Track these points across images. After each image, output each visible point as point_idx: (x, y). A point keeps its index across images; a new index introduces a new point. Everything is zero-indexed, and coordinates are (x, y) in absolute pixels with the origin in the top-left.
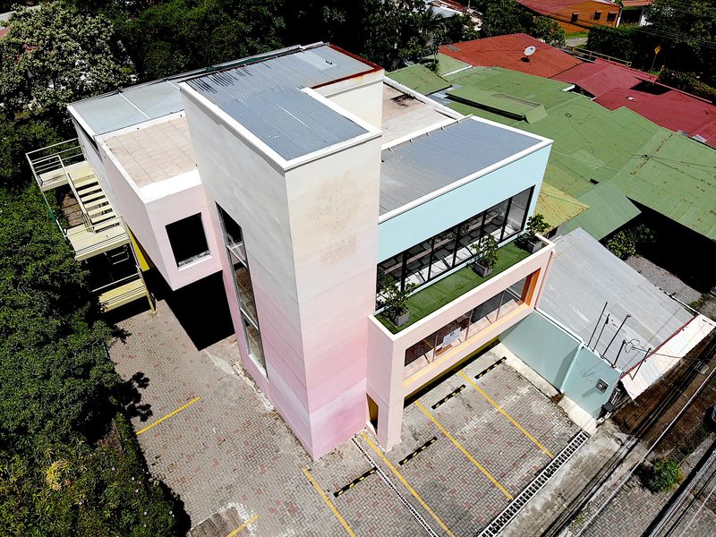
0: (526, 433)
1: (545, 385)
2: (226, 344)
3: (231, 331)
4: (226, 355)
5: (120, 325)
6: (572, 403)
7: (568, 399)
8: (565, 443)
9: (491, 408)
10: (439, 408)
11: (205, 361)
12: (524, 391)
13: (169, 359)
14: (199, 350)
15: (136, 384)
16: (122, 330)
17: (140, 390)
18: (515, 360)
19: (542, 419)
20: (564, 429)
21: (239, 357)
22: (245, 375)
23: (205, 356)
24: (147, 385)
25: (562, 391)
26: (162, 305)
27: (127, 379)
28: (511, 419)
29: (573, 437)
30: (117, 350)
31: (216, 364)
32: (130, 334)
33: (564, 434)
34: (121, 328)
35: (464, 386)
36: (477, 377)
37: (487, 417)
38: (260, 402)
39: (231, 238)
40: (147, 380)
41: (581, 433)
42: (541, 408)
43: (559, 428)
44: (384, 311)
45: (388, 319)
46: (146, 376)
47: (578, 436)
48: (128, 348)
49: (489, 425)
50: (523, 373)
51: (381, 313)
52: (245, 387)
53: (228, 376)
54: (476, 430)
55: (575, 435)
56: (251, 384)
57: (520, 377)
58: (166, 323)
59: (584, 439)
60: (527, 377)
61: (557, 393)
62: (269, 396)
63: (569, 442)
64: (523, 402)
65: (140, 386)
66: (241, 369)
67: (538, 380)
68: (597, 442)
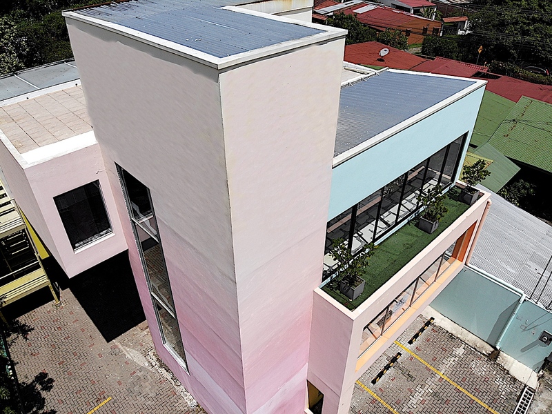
0: (474, 398)
1: (480, 343)
2: (137, 332)
3: (142, 318)
4: (138, 344)
5: (22, 319)
6: (509, 358)
7: (505, 355)
8: (514, 403)
9: (433, 374)
10: (380, 381)
11: (116, 353)
12: (460, 351)
13: (75, 354)
14: (108, 341)
15: (39, 387)
16: (24, 325)
17: (44, 394)
18: (442, 319)
19: (485, 380)
20: (509, 388)
21: (153, 346)
22: (161, 367)
23: (115, 347)
24: (51, 387)
25: (498, 347)
26: (67, 294)
27: (29, 382)
28: (456, 385)
29: (520, 395)
30: (18, 347)
31: (128, 356)
32: (33, 329)
33: (511, 393)
34: (23, 322)
35: (399, 354)
36: (410, 342)
37: (431, 385)
38: (180, 397)
39: (137, 208)
40: (51, 381)
41: (526, 389)
42: (481, 368)
43: (504, 388)
44: (331, 282)
45: (338, 291)
46: (50, 377)
47: (524, 393)
48: (29, 345)
49: (435, 394)
50: (454, 332)
51: (328, 284)
52: (161, 381)
53: (141, 369)
54: (423, 402)
55: (522, 393)
56: (168, 376)
57: (451, 336)
58: (71, 313)
59: (531, 395)
60: (459, 336)
61: (492, 349)
62: (190, 390)
63: (518, 401)
64: (462, 363)
65: (43, 389)
66: (155, 359)
67: (470, 338)
68: (543, 396)
